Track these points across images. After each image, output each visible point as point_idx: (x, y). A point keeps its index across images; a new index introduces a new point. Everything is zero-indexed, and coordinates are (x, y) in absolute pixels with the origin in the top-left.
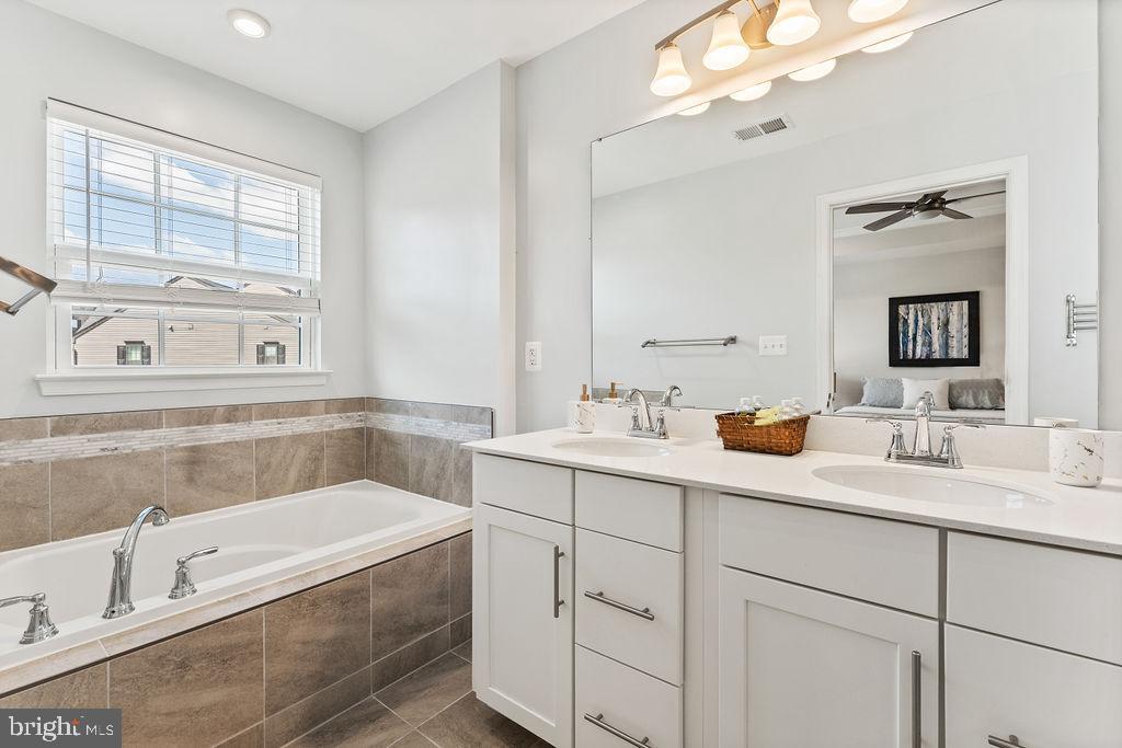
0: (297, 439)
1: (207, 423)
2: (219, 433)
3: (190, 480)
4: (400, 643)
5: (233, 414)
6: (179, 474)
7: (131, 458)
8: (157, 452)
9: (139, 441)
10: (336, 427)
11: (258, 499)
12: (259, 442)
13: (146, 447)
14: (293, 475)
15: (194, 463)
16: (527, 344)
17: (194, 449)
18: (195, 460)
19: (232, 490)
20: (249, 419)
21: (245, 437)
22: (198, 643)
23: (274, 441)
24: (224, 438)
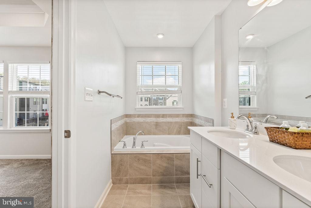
0: (176, 123)
1: (159, 117)
2: (161, 120)
3: (156, 128)
4: (182, 175)
5: (164, 116)
6: (154, 127)
7: (147, 123)
8: (151, 122)
9: (149, 120)
10: (185, 121)
11: (168, 135)
12: (168, 122)
13: (149, 121)
14: (175, 131)
15: (156, 125)
16: (224, 99)
17: (157, 122)
18: (157, 124)
19: (163, 132)
20: (166, 117)
21: (165, 121)
22: (141, 156)
23: (171, 123)
24: (162, 121)
